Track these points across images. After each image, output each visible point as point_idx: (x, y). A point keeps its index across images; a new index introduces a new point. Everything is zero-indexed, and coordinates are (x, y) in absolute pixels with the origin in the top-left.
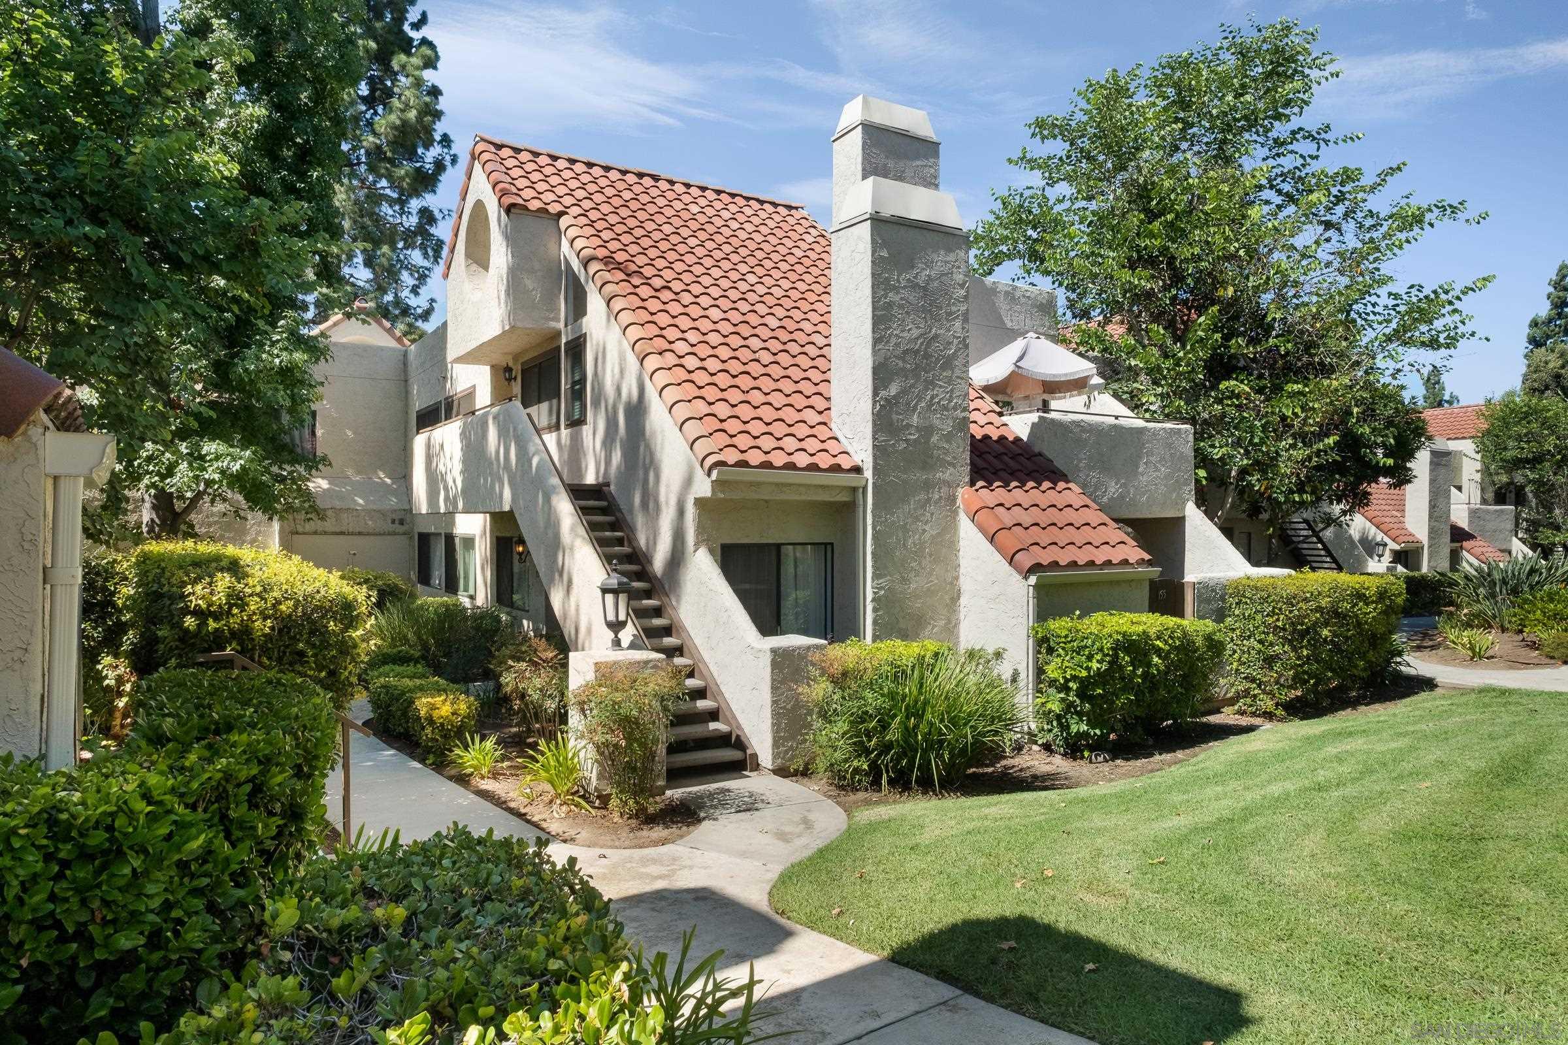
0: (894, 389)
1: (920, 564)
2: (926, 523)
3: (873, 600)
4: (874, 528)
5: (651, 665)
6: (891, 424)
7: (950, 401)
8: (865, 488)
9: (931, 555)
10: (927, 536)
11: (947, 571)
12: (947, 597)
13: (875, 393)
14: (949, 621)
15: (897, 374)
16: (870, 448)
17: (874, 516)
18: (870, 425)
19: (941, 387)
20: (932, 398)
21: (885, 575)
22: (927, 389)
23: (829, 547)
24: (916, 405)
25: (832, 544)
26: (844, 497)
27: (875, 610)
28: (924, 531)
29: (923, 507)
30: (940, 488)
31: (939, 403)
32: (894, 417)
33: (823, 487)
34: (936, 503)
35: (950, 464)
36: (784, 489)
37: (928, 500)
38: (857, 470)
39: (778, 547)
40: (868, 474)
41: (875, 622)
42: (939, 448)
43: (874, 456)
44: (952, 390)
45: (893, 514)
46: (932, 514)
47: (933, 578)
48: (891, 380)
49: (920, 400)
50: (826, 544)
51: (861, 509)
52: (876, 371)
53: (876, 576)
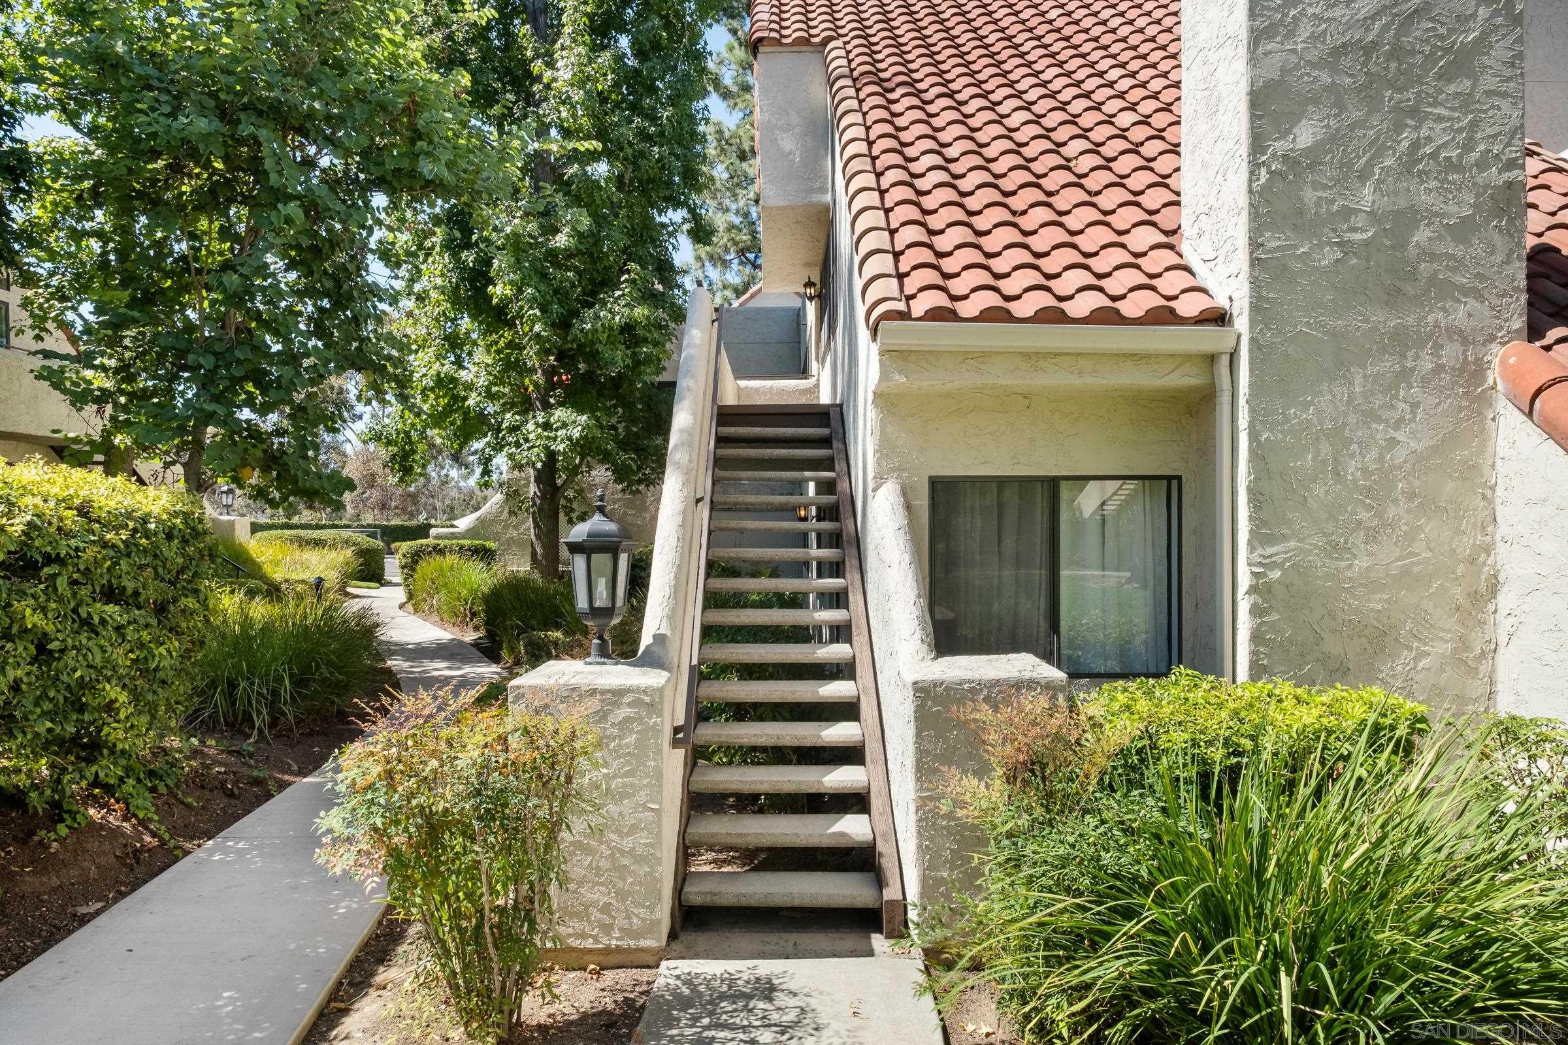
0: (1305, 135)
1: (1379, 515)
2: (1399, 424)
3: (1253, 590)
4: (1253, 436)
5: (627, 699)
6: (1300, 212)
7: (1468, 147)
8: (1233, 356)
9: (1411, 496)
10: (1401, 454)
11: (1459, 533)
12: (1457, 591)
13: (1257, 145)
14: (1464, 644)
15: (1315, 101)
16: (1245, 267)
17: (1252, 410)
18: (1244, 217)
19: (1440, 119)
20: (1415, 145)
21: (1284, 538)
22: (1399, 127)
23: (1174, 483)
24: (1370, 165)
25: (1179, 478)
26: (1187, 378)
27: (1255, 611)
28: (1393, 443)
29: (1390, 389)
30: (1437, 347)
31: (1434, 155)
32: (1309, 195)
33: (1136, 357)
34: (1425, 380)
35: (1467, 291)
36: (1042, 364)
37: (1405, 375)
38: (1220, 318)
39: (1053, 484)
40: (1242, 324)
41: (1256, 637)
42: (1434, 257)
43: (1254, 283)
44: (1473, 125)
45: (1306, 406)
46: (1415, 406)
47: (1418, 547)
48: (1295, 118)
49: (1380, 153)
50: (1169, 479)
51: (1225, 399)
52: (1258, 100)
53: (1258, 538)
